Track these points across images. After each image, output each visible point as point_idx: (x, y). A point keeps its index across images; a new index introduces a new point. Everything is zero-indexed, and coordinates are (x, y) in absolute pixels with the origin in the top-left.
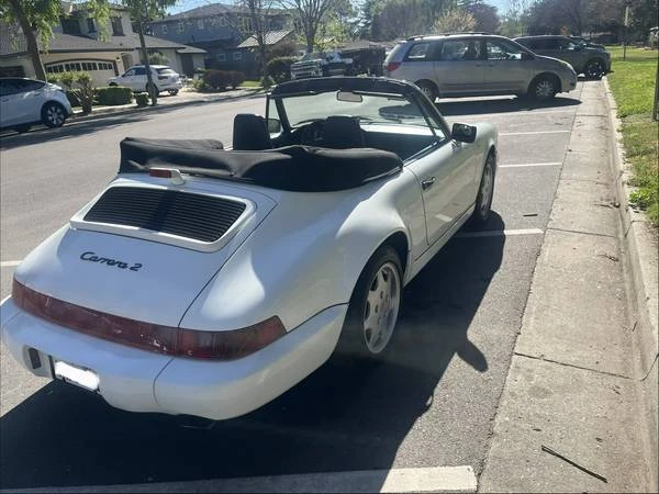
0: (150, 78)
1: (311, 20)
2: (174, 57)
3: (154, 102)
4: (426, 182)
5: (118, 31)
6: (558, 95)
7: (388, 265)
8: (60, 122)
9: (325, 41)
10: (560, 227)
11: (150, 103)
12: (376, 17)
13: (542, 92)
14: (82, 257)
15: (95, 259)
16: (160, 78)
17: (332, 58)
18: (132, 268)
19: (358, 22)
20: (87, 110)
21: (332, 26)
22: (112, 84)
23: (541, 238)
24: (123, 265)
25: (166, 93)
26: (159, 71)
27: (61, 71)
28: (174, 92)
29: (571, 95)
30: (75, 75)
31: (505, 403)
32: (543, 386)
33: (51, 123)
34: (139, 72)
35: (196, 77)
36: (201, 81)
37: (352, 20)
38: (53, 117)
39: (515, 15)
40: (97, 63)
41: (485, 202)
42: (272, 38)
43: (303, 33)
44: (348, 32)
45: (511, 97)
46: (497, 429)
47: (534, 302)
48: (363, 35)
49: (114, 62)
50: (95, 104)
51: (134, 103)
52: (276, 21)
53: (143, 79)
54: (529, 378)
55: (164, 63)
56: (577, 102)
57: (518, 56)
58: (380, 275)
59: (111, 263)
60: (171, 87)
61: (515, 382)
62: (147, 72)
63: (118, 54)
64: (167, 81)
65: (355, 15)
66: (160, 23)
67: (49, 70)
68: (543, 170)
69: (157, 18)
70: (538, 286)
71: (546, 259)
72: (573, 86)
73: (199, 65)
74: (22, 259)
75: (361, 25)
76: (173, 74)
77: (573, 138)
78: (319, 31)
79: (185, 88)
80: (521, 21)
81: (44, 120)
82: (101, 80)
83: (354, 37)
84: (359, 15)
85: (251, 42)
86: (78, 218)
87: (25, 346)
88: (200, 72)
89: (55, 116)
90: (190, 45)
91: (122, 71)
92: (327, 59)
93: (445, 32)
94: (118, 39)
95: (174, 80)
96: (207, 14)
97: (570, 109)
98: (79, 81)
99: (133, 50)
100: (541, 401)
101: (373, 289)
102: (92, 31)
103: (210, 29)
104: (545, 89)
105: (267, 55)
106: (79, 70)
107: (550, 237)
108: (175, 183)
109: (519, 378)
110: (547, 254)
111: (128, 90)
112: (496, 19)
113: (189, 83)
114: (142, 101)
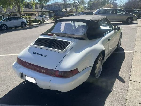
0: (43, 17)
1: (77, 5)
2: (48, 13)
3: (44, 22)
4: (109, 39)
5: (37, 8)
6: (133, 22)
7: (101, 58)
8: (25, 26)
9: (80, 10)
10: (137, 51)
11: (43, 23)
12: (91, 5)
13: (129, 21)
14: (33, 53)
15: (36, 54)
16: (45, 17)
17: (81, 14)
18: (44, 56)
19: (87, 6)
20: (30, 24)
21: (81, 7)
22: (35, 19)
23: (133, 53)
24: (42, 55)
25: (46, 21)
26: (45, 16)
27: (25, 16)
28: (48, 21)
29: (136, 22)
30: (28, 17)
31: (129, 92)
32: (138, 88)
33: (23, 26)
34: (41, 16)
35: (52, 17)
36: (53, 18)
37: (85, 6)
38: (23, 25)
39: (121, 5)
40: (32, 14)
41: (119, 45)
42: (68, 9)
43: (75, 8)
44: (84, 8)
45: (122, 22)
46: (128, 98)
47: (133, 68)
48: (88, 9)
49: (36, 14)
50: (32, 23)
51: (40, 23)
52: (69, 6)
53: (41, 18)
54: (134, 86)
55: (46, 14)
56: (137, 24)
57: (124, 13)
58: (99, 60)
59: (39, 54)
60: (47, 19)
61: (131, 87)
62: (42, 16)
63: (37, 12)
64: (46, 18)
65: (86, 5)
66: (45, 6)
67: (23, 15)
68: (131, 38)
69: (44, 5)
70: (134, 64)
71: (135, 58)
72: (136, 20)
73: (53, 15)
74: (19, 54)
75: (87, 7)
76: (47, 17)
77: (137, 31)
78: (78, 8)
79: (50, 20)
80: (123, 6)
81: (21, 26)
82: (33, 18)
83: (86, 9)
84: (87, 5)
85: (64, 10)
86: (32, 44)
87: (20, 73)
88: (53, 16)
89: (24, 25)
90: (51, 11)
91: (37, 16)
92: (80, 14)
93: (107, 8)
94: (37, 9)
95: (48, 18)
96: (55, 4)
97: (136, 25)
98: (28, 18)
99: (39, 12)
100: (138, 92)
101: (97, 64)
102: (31, 8)
103: (55, 7)
104: (130, 20)
105: (67, 13)
106: (29, 16)
107: (135, 53)
108: (53, 37)
109: (132, 86)
110: (135, 57)
111: (38, 20)
112: (117, 6)
113: (51, 19)
114: (41, 22)
